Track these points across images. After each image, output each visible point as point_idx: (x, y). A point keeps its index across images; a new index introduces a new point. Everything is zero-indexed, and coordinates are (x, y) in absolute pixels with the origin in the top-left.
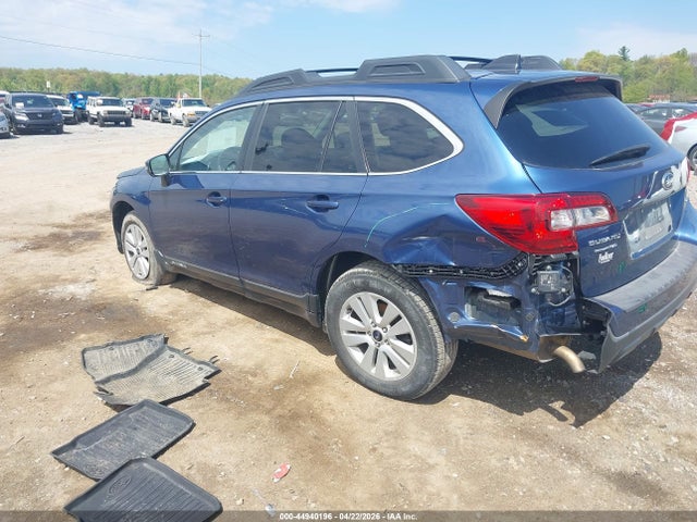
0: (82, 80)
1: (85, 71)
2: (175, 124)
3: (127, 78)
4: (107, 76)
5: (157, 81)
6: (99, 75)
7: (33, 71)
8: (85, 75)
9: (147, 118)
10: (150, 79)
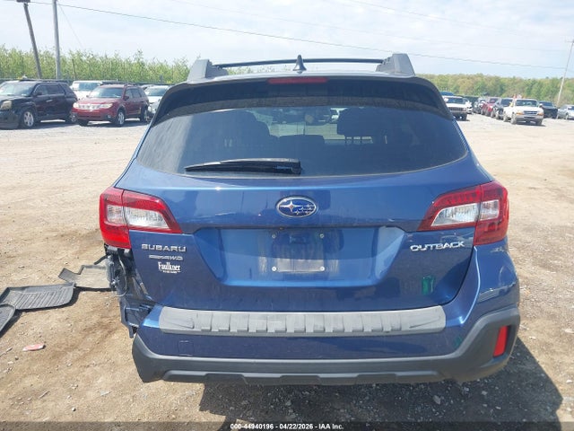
0: (477, 82)
1: (481, 76)
2: (506, 121)
3: (514, 81)
4: (497, 79)
5: (540, 84)
6: (490, 79)
7: (440, 76)
8: (479, 79)
9: (489, 115)
10: (534, 82)
